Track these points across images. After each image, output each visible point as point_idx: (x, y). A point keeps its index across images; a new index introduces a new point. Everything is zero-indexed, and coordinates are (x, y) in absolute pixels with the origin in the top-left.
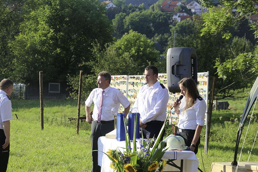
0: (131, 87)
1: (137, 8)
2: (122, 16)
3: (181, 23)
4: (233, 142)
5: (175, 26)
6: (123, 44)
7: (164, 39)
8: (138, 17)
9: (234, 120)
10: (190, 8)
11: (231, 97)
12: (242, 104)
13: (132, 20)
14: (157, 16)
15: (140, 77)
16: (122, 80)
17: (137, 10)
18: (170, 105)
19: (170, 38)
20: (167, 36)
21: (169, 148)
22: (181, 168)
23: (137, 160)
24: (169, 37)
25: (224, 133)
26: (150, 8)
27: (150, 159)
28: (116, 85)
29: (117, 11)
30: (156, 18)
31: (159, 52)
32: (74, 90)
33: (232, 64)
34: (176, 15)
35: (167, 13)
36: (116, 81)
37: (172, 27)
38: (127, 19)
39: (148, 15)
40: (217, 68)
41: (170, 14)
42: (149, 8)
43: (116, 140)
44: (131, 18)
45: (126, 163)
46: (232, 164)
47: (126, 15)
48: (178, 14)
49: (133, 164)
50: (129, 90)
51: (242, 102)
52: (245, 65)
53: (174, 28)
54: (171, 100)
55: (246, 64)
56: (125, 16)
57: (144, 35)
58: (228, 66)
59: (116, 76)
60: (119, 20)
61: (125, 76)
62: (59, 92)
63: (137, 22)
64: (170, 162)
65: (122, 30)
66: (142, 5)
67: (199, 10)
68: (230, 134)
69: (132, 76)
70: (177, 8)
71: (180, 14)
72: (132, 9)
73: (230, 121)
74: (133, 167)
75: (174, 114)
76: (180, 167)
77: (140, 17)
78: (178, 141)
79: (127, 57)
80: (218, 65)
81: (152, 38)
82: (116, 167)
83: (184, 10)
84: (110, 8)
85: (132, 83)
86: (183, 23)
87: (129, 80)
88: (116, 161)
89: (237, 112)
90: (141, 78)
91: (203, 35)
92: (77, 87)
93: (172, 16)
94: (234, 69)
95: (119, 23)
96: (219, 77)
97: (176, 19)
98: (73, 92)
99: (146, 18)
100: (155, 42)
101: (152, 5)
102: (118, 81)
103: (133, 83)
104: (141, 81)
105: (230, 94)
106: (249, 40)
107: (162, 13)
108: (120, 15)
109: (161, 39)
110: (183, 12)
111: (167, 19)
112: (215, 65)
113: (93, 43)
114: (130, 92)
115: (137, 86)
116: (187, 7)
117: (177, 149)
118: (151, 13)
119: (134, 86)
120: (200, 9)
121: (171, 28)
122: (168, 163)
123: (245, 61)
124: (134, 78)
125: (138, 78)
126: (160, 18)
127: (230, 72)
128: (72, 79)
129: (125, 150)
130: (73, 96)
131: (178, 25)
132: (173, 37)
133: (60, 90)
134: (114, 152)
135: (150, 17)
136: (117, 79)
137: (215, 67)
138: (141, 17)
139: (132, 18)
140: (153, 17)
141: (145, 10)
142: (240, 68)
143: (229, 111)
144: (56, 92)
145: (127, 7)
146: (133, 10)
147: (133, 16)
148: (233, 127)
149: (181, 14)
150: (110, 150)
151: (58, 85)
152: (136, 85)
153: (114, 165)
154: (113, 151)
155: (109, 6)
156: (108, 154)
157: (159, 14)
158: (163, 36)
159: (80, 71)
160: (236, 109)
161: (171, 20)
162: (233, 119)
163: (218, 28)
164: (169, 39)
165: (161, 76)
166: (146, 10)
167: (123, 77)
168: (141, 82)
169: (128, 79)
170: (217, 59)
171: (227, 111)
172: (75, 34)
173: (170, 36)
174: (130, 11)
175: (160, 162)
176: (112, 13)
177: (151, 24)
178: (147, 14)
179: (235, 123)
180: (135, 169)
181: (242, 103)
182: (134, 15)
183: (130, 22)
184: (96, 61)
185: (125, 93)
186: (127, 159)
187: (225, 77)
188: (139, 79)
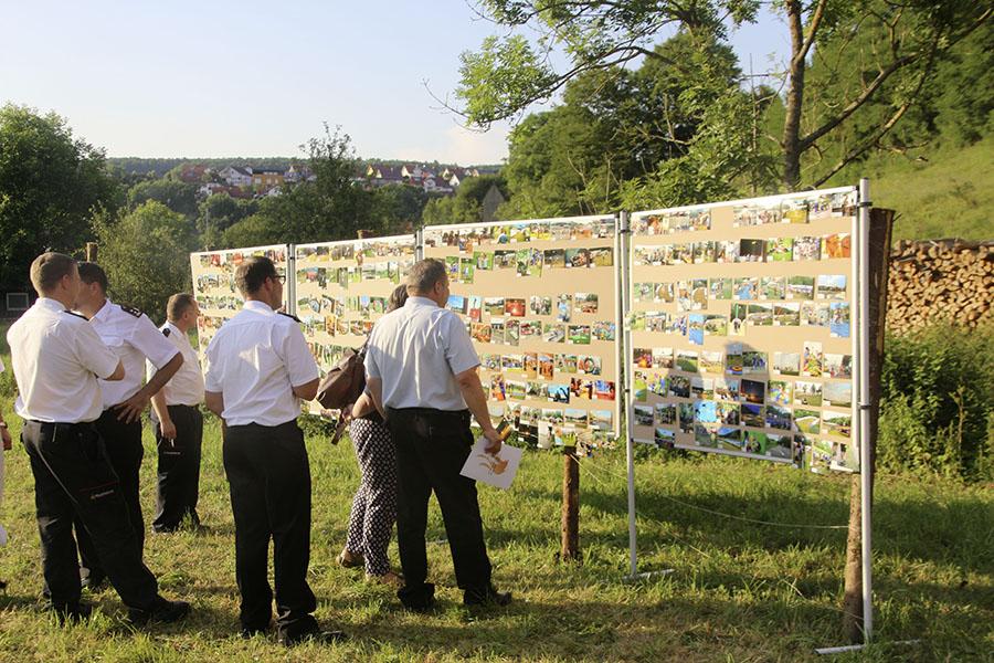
3: (214, 198)
5: (205, 202)
10: (225, 177)
14: (176, 187)
15: (359, 248)
18: (540, 359)
19: (200, 219)
24: (197, 218)
30: (175, 190)
34: (205, 186)
35: (191, 184)
37: (201, 203)
39: (165, 186)
41: (195, 185)
48: (208, 185)
50: (300, 303)
53: (203, 205)
61: (280, 248)
67: (238, 180)
69: (314, 246)
70: (206, 178)
75: (567, 400)
85: (315, 273)
86: (217, 197)
87: (297, 261)
90: (364, 252)
93: (200, 188)
97: (206, 192)
99: (162, 189)
101: (168, 172)
103: (322, 271)
104: (360, 262)
107: (184, 183)
110: (215, 182)
111: (192, 192)
114: (307, 308)
115: (344, 285)
116: (221, 176)
118: (169, 184)
119: (323, 285)
121: (199, 205)
124: (320, 251)
125: (343, 253)
126: (182, 190)
131: (210, 200)
135: (168, 187)
138: (155, 188)
140: (172, 187)
146: (139, 180)
151: (25, 296)
152: (337, 279)
157: (179, 186)
161: (199, 194)
164: (198, 221)
165: (479, 233)
166: (159, 179)
167: (270, 253)
168: (365, 266)
169: (293, 258)
173: (200, 216)
174: (135, 181)
178: (162, 184)
188: (351, 256)
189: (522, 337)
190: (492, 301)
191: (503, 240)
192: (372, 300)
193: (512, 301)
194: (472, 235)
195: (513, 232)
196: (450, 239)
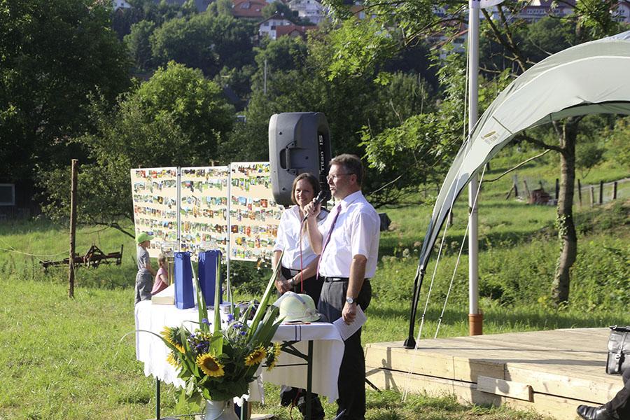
0: (186, 192)
1: (178, 9)
2: (147, 27)
3: (279, 43)
4: (401, 299)
5: (265, 49)
6: (155, 93)
7: (243, 79)
8: (182, 30)
9: (402, 252)
10: (297, 10)
11: (394, 204)
12: (416, 218)
13: (169, 38)
14: (224, 26)
15: (207, 171)
16: (167, 177)
17: (180, 13)
18: (273, 227)
19: (256, 75)
20: (250, 71)
21: (285, 318)
22: (309, 358)
23: (224, 347)
24: (253, 74)
25: (383, 281)
26: (207, 9)
27: (248, 342)
28: (155, 189)
29: (133, 17)
30: (222, 31)
31: (232, 107)
32: (52, 200)
33: (396, 137)
34: (267, 24)
35: (246, 22)
36: (154, 180)
37: (259, 51)
38: (159, 35)
39: (205, 26)
40: (365, 146)
41: (253, 22)
42: (205, 10)
43: (174, 307)
44: (165, 33)
45: (200, 352)
46: (405, 345)
47: (156, 26)
48: (271, 23)
49: (216, 353)
50: (183, 199)
51: (416, 213)
52: (423, 139)
53: (262, 53)
54: (274, 218)
55: (425, 137)
56: (153, 28)
57: (197, 69)
58: (387, 143)
59: (153, 169)
60: (140, 37)
61: (174, 169)
62: (13, 204)
63: (182, 41)
64: (288, 347)
65: (148, 60)
66: (189, 3)
67: (316, 13)
68: (394, 282)
69: (189, 169)
70: (268, 9)
71: (274, 23)
72: (168, 12)
73: (393, 255)
74: (217, 360)
76: (307, 355)
77: (188, 29)
78: (302, 304)
79: (167, 122)
80: (367, 141)
81: (217, 77)
82: (180, 362)
83: (282, 14)
84: (118, 9)
85: (189, 184)
86: (283, 42)
87: (182, 177)
88: (179, 349)
89: (407, 235)
90: (209, 173)
91: (334, 79)
92: (56, 192)
93: (259, 26)
94: (401, 149)
95: (140, 45)
96: (370, 166)
97: (267, 33)
98: (50, 203)
99: (200, 32)
100: (223, 85)
101: (213, 3)
102: (159, 180)
103: (192, 183)
104: (207, 179)
105: (392, 198)
106: (424, 79)
107: (235, 20)
108: (141, 25)
109: (236, 77)
110: (282, 18)
111: (248, 33)
112: (361, 141)
113: (89, 93)
114: (185, 203)
115: (201, 190)
116: (290, 7)
117: (300, 320)
118: (211, 22)
119: (192, 190)
120: (318, 11)
121: (256, 53)
122: (284, 349)
123: (421, 131)
124: (193, 172)
125: (201, 173)
126: (232, 31)
127: (393, 154)
128: (45, 174)
129: (198, 326)
130: (49, 212)
131: (272, 47)
132: (262, 73)
133: (14, 199)
134: (176, 331)
135: (209, 29)
136: (155, 175)
137: (360, 145)
138: (189, 31)
139: (168, 31)
140: (215, 30)
141: (197, 13)
142: (412, 145)
143: (389, 235)
144: (6, 204)
145: (155, 7)
146: (170, 14)
147: (172, 28)
148: (400, 267)
149: (278, 23)
150: (166, 328)
151: (11, 187)
152: (198, 187)
153: (176, 358)
154: (174, 331)
155: (116, 5)
156: (162, 336)
157: (229, 24)
158: (240, 71)
159: (73, 160)
160: (403, 228)
161: (257, 36)
162: (399, 251)
163: (363, 63)
164: (254, 77)
165: (252, 167)
166: (200, 13)
167: (169, 172)
168: (209, 181)
169: (179, 175)
170: (364, 127)
171: (385, 235)
172: (46, 73)
173: (256, 71)
174: (164, 16)
175: (269, 347)
176: (122, 23)
177: (213, 45)
178: (202, 23)
179: (404, 259)
180: (219, 363)
181: (415, 216)
182: (172, 25)
183: (164, 40)
184: (98, 133)
185: (175, 204)
186: (203, 345)
187: (382, 166)
188: (204, 176)
189: (267, 217)
190: (257, 200)
191: (260, 171)
192: (212, 199)
193: (263, 200)
194: (249, 168)
195: (264, 167)
196: (242, 170)
